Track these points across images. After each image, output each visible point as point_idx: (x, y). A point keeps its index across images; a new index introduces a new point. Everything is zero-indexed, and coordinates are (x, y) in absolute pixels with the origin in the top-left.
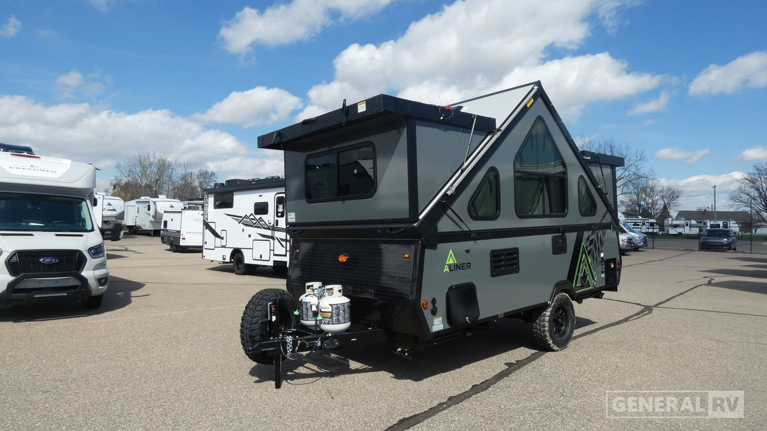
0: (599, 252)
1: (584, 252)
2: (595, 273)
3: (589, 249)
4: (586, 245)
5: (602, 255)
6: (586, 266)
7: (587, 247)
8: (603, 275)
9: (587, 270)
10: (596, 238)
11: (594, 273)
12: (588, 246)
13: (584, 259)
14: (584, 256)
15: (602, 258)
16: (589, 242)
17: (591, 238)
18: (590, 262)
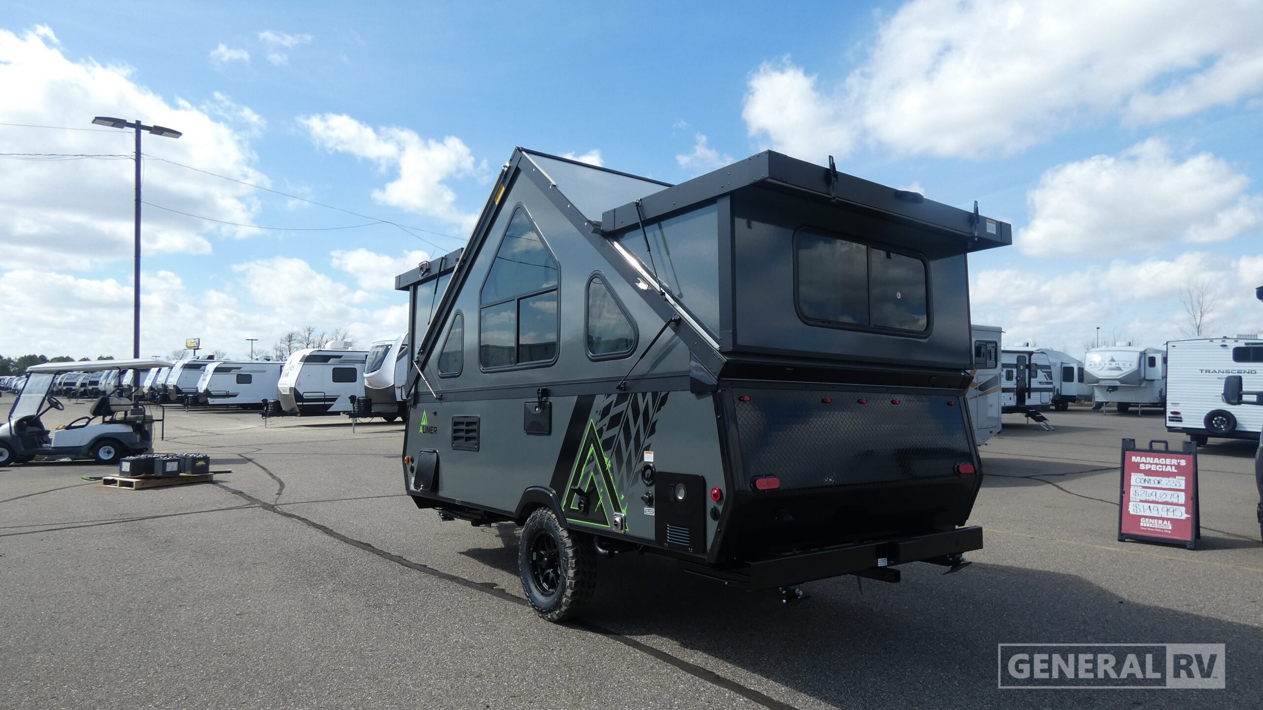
0: (640, 450)
1: (592, 440)
2: (623, 497)
3: (606, 435)
4: (600, 425)
5: (649, 457)
6: (596, 471)
7: (600, 432)
8: (650, 511)
9: (598, 483)
10: (630, 413)
11: (620, 497)
12: (605, 428)
13: (592, 455)
14: (592, 449)
15: (647, 466)
16: (607, 420)
17: (614, 411)
18: (609, 466)
